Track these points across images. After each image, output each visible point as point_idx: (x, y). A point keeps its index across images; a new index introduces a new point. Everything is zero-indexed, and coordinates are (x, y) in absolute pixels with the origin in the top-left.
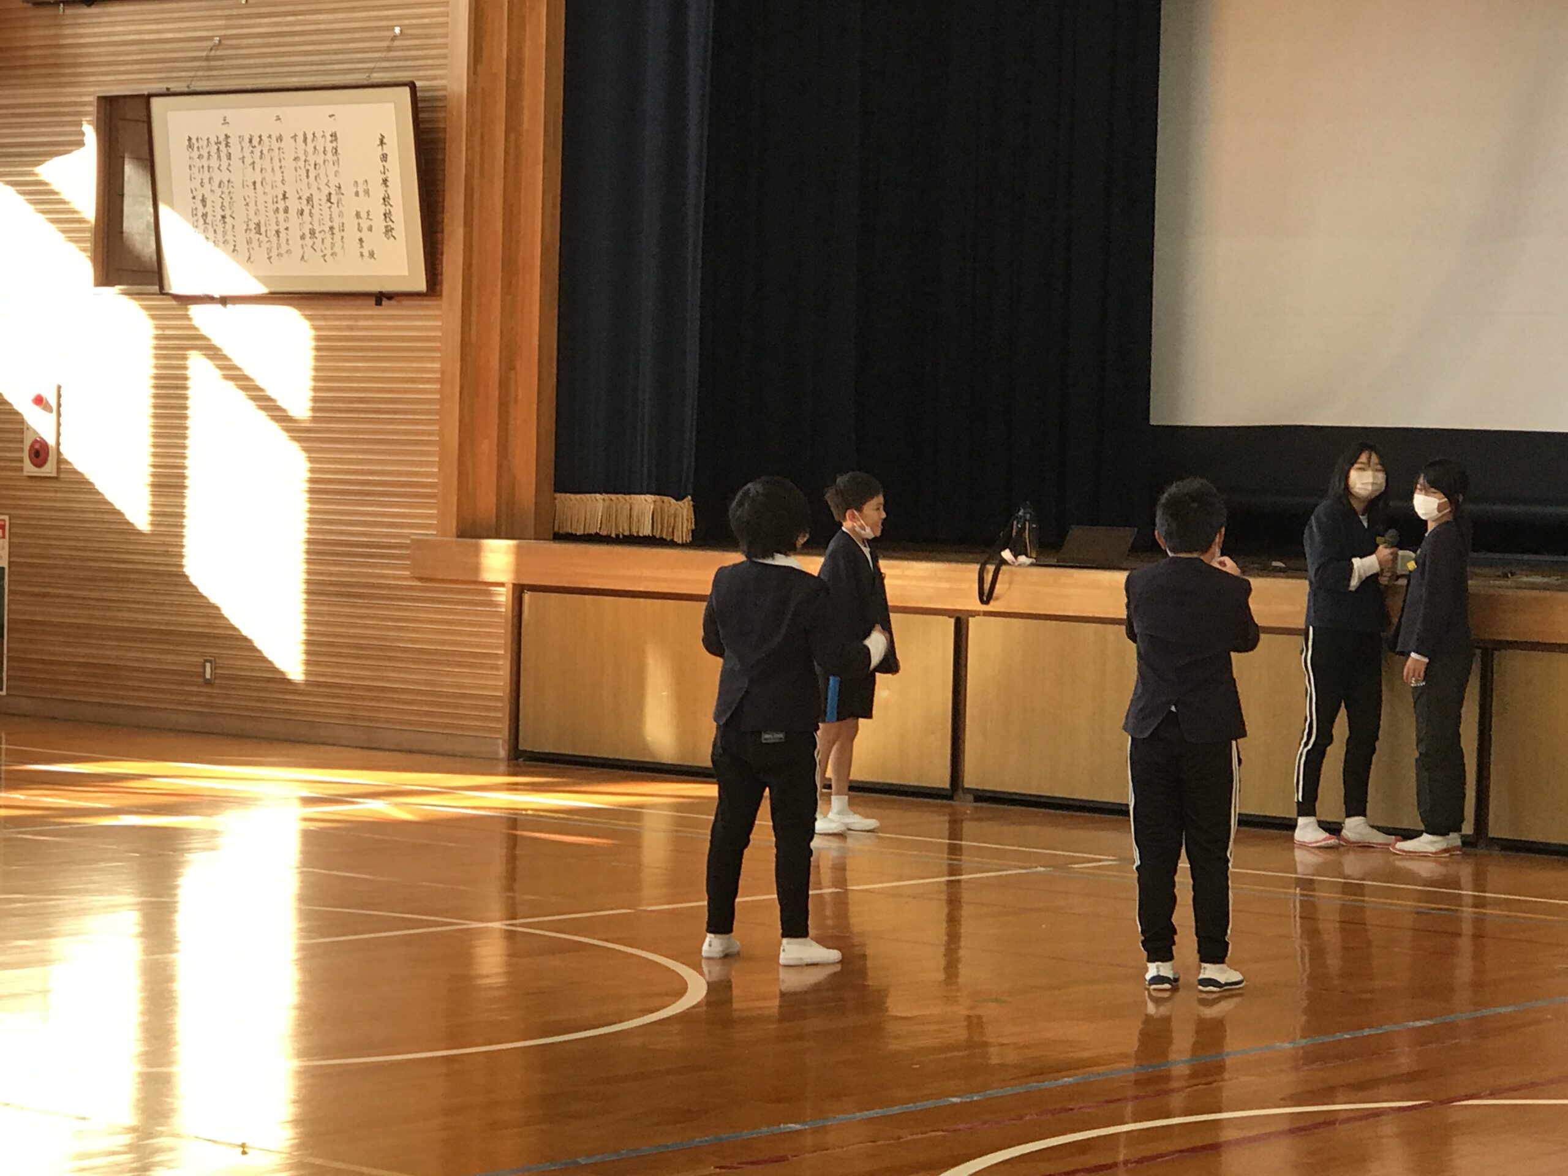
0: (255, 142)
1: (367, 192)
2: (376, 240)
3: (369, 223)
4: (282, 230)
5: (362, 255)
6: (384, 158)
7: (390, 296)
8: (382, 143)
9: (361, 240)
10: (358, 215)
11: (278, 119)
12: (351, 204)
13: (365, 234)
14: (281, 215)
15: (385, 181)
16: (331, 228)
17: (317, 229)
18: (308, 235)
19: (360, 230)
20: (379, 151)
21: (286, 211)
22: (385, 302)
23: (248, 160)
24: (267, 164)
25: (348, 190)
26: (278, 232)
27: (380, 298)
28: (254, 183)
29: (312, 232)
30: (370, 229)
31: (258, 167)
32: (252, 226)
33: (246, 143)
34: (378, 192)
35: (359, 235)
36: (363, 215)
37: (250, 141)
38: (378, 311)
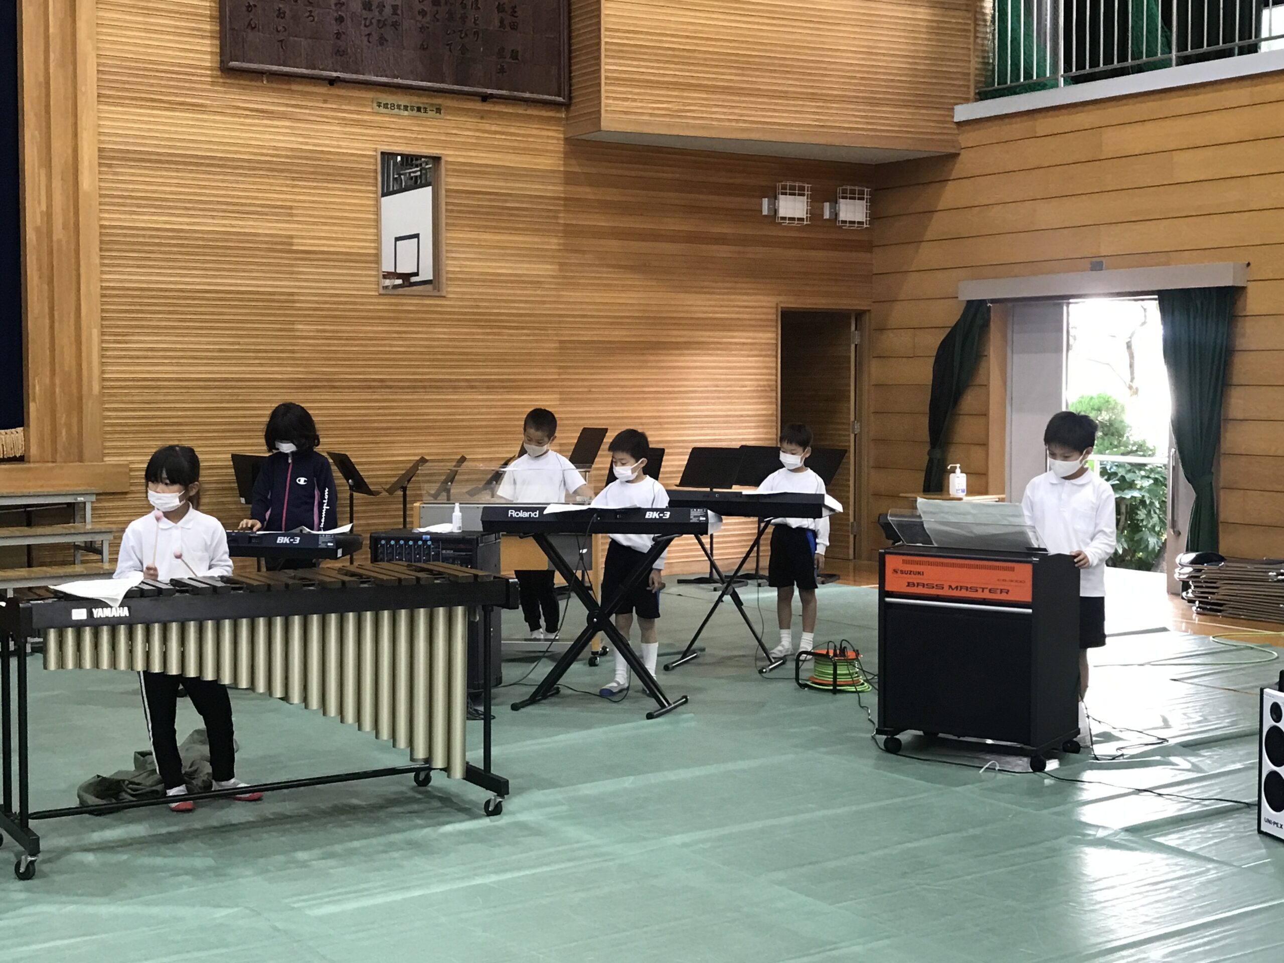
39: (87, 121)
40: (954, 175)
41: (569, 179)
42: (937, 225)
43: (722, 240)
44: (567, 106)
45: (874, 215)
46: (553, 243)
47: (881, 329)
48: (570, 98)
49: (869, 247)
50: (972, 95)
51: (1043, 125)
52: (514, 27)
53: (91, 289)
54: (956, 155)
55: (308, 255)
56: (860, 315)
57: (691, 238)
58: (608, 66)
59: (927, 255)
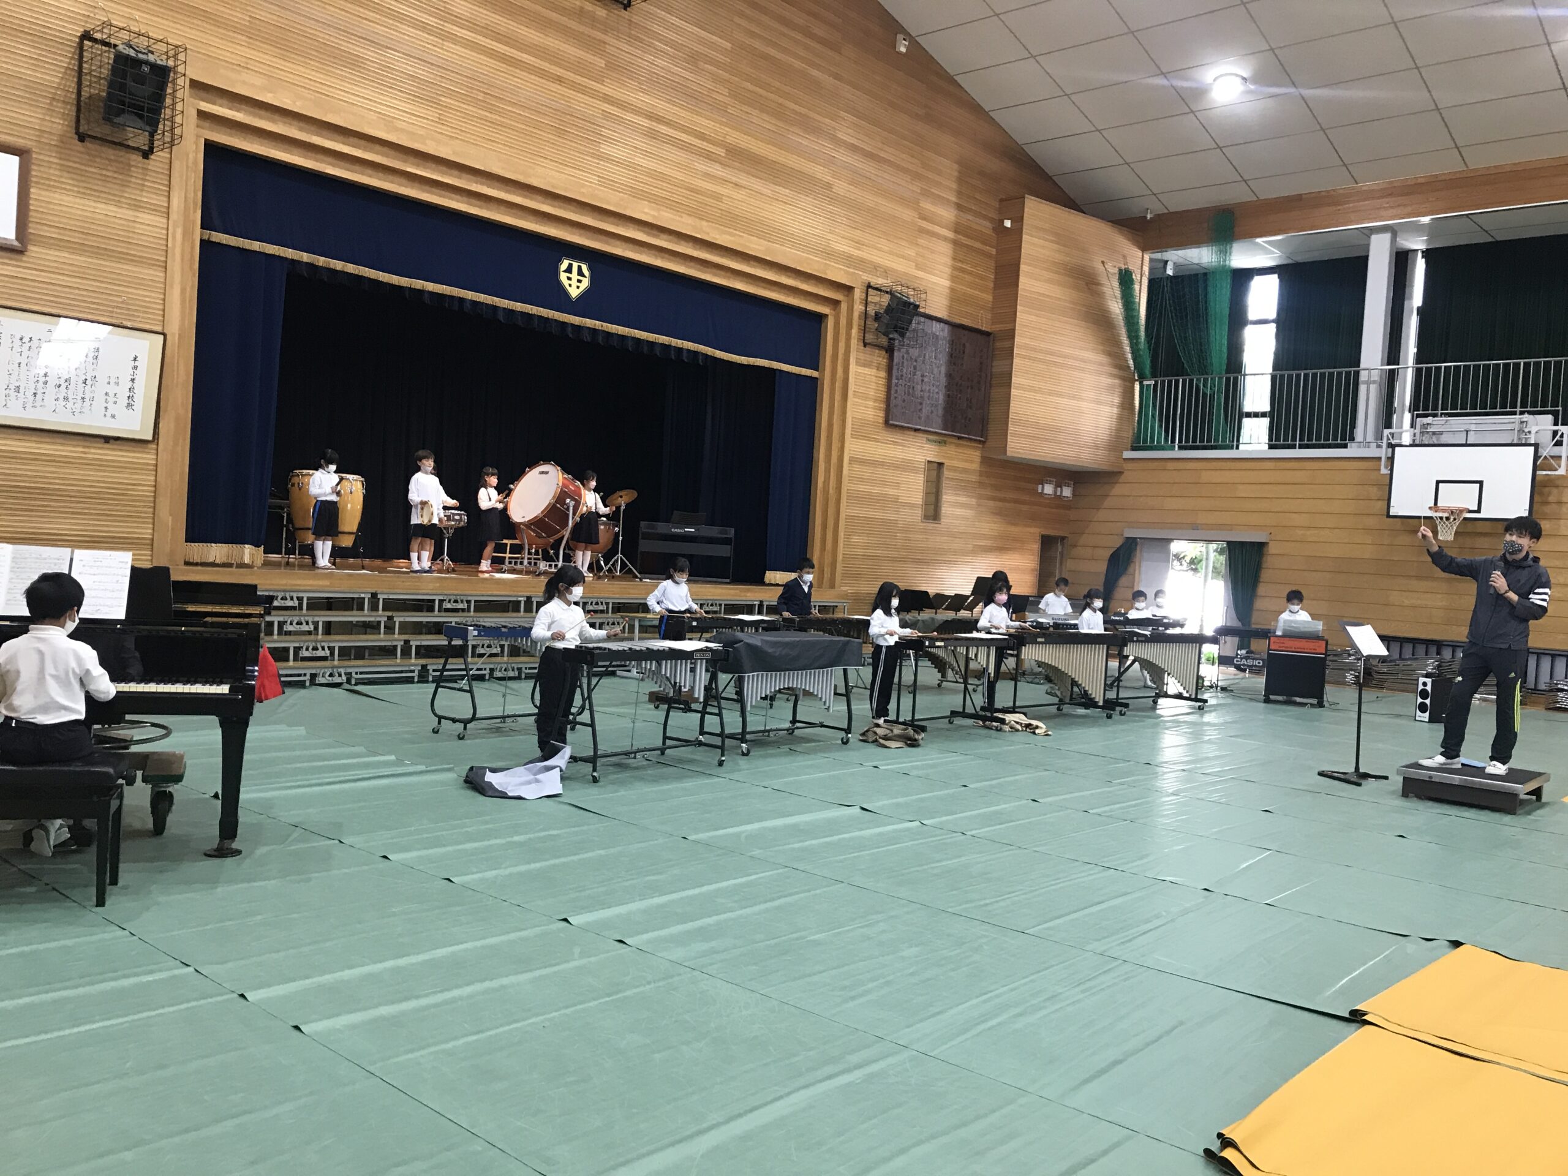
0: (26, 340)
1: (117, 384)
2: (120, 409)
3: (115, 399)
4: (39, 392)
5: (105, 415)
6: (136, 368)
7: (117, 439)
8: (135, 359)
9: (106, 408)
10: (106, 394)
11: (50, 331)
12: (101, 388)
13: (110, 405)
14: (40, 385)
15: (133, 380)
16: (83, 398)
17: (70, 397)
18: (61, 398)
19: (106, 400)
20: (132, 363)
21: (46, 383)
22: (111, 441)
23: (17, 349)
24: (30, 353)
25: (102, 379)
26: (35, 394)
27: (107, 439)
28: (20, 364)
29: (66, 399)
30: (115, 403)
31: (26, 353)
32: (12, 387)
33: (17, 342)
34: (130, 385)
35: (106, 405)
36: (111, 394)
37: (21, 339)
38: (107, 445)
39: (847, 444)
40: (1120, 480)
41: (981, 474)
42: (1108, 503)
43: (1023, 503)
44: (983, 443)
45: (1074, 495)
46: (974, 501)
47: (1075, 546)
48: (986, 439)
49: (1069, 508)
50: (1129, 447)
51: (1170, 465)
52: (971, 408)
53: (842, 516)
54: (1121, 473)
55: (905, 505)
56: (1063, 538)
57: (1016, 501)
58: (1011, 428)
59: (1101, 515)
